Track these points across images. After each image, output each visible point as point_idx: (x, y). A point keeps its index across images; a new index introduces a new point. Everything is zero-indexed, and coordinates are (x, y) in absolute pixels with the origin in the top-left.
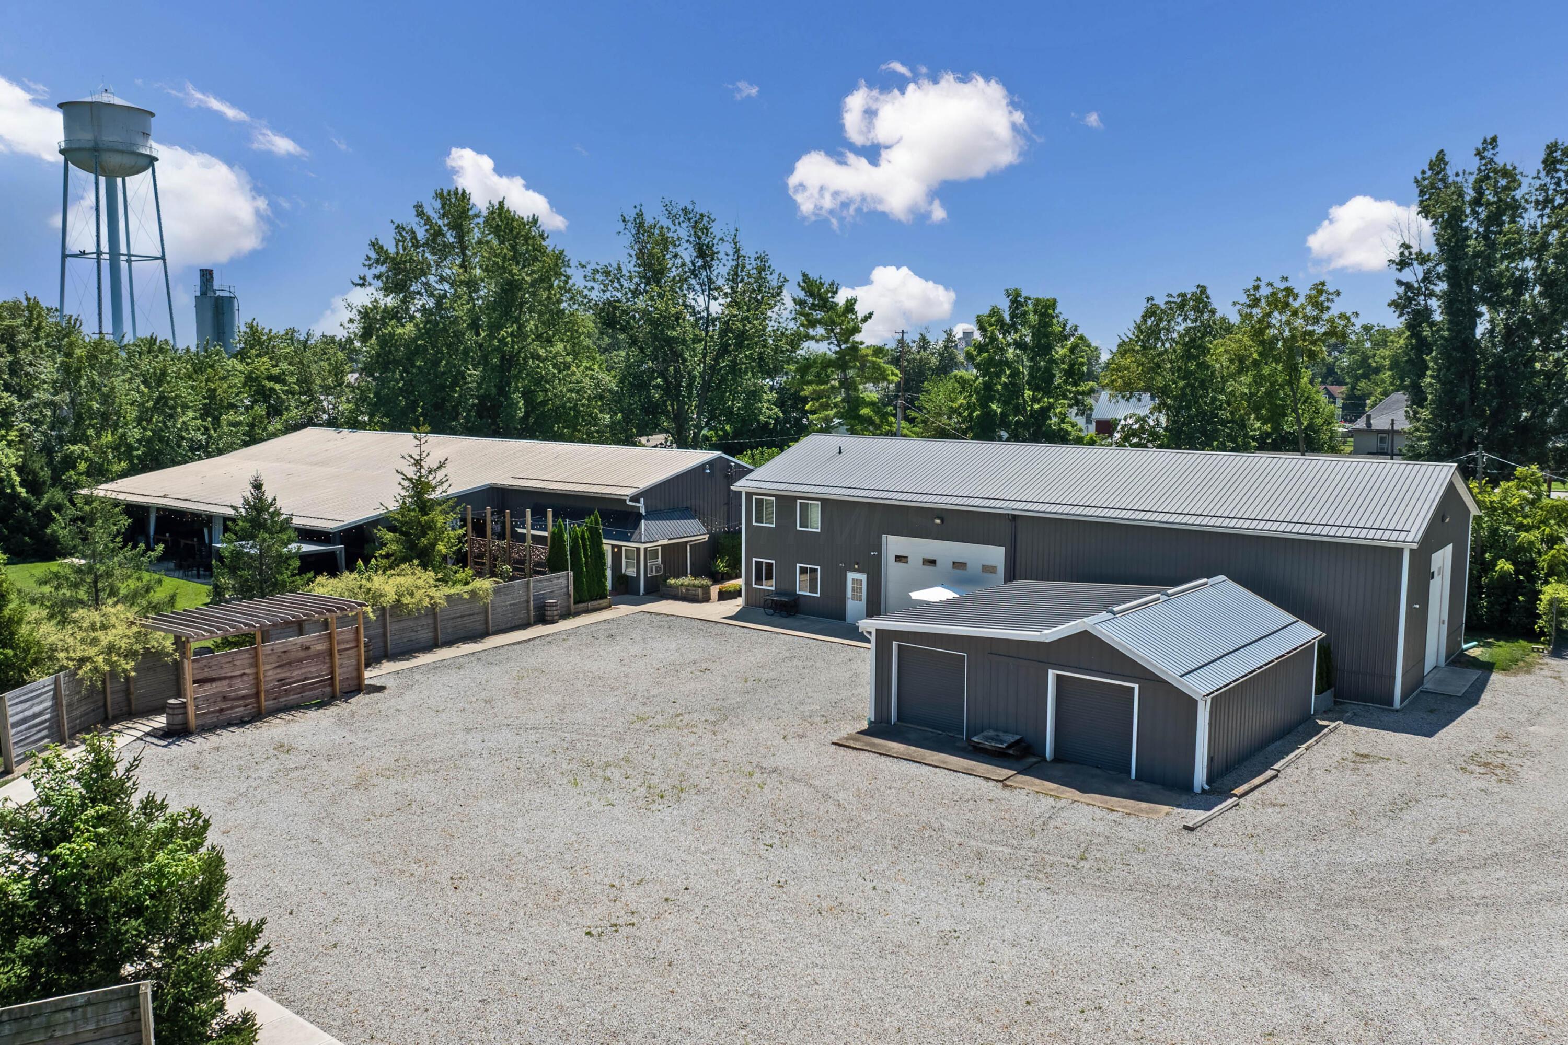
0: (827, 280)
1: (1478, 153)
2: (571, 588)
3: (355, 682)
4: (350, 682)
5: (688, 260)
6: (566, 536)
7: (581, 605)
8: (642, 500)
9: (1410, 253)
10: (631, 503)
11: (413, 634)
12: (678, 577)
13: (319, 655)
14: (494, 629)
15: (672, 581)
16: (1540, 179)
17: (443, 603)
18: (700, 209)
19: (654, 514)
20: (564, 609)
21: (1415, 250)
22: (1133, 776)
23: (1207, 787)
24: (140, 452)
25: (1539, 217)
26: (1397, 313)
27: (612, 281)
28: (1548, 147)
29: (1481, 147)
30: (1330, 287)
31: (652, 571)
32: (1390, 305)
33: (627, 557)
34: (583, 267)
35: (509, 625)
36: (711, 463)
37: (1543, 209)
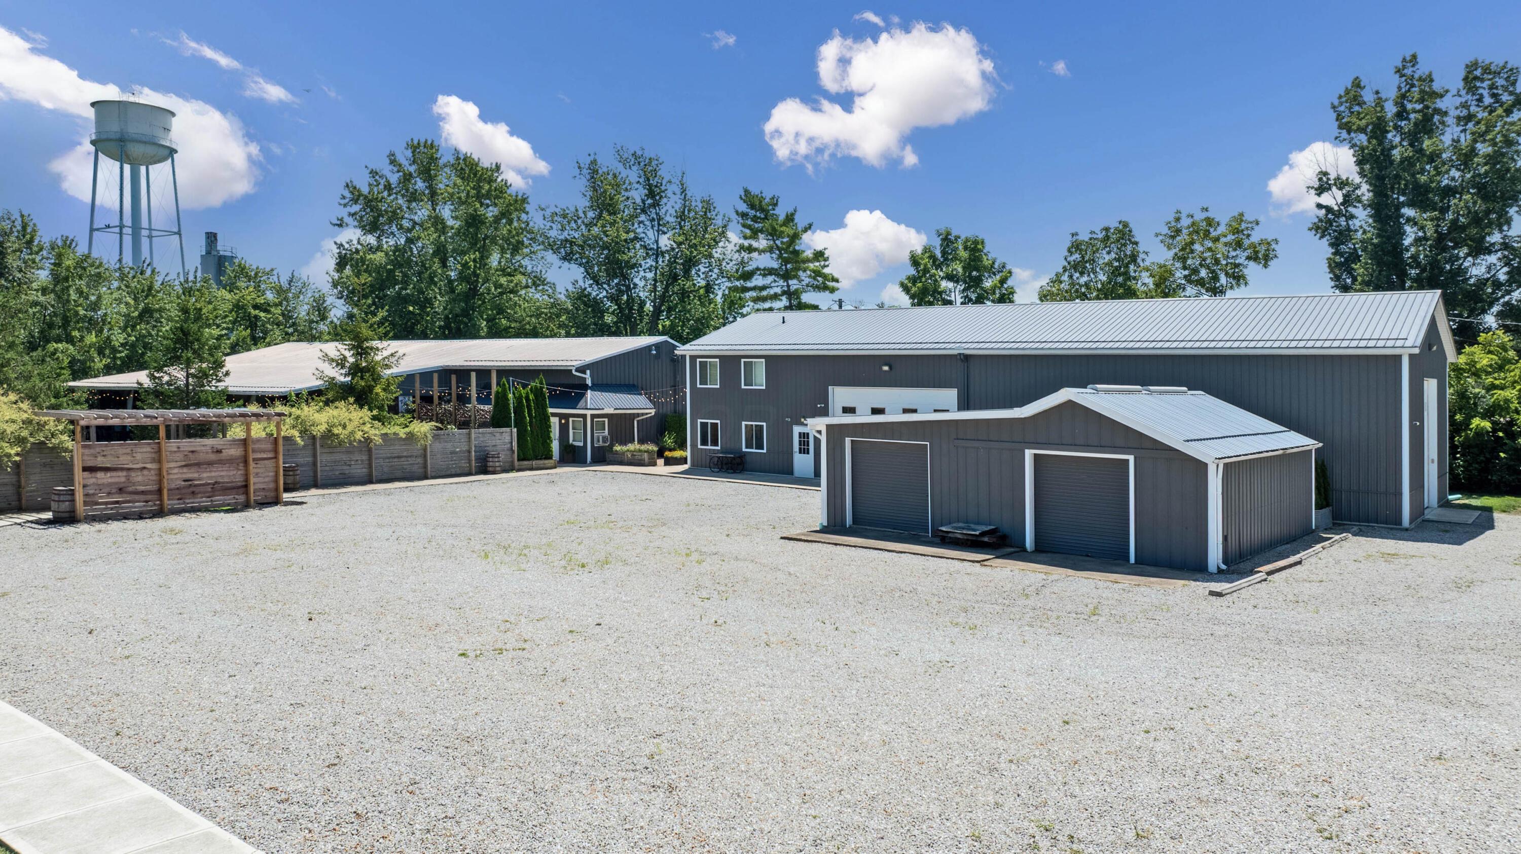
0: (768, 196)
1: (1398, 71)
2: (515, 444)
3: (273, 494)
4: (268, 494)
5: (638, 201)
6: (511, 396)
7: (526, 463)
8: (588, 372)
9: (1328, 179)
10: (577, 374)
11: (345, 467)
12: (624, 443)
13: (230, 461)
14: (433, 474)
15: (618, 448)
16: (1460, 96)
17: (378, 440)
18: (648, 154)
19: (600, 386)
20: (507, 464)
21: (1332, 176)
22: (1132, 559)
23: (1224, 567)
24: (123, 354)
25: (1461, 132)
26: (1318, 235)
27: (569, 222)
28: (1467, 66)
29: (1400, 65)
30: (1248, 217)
31: (599, 441)
32: (1310, 229)
33: (573, 429)
34: (543, 210)
35: (449, 473)
36: (657, 346)
37: (1466, 124)
